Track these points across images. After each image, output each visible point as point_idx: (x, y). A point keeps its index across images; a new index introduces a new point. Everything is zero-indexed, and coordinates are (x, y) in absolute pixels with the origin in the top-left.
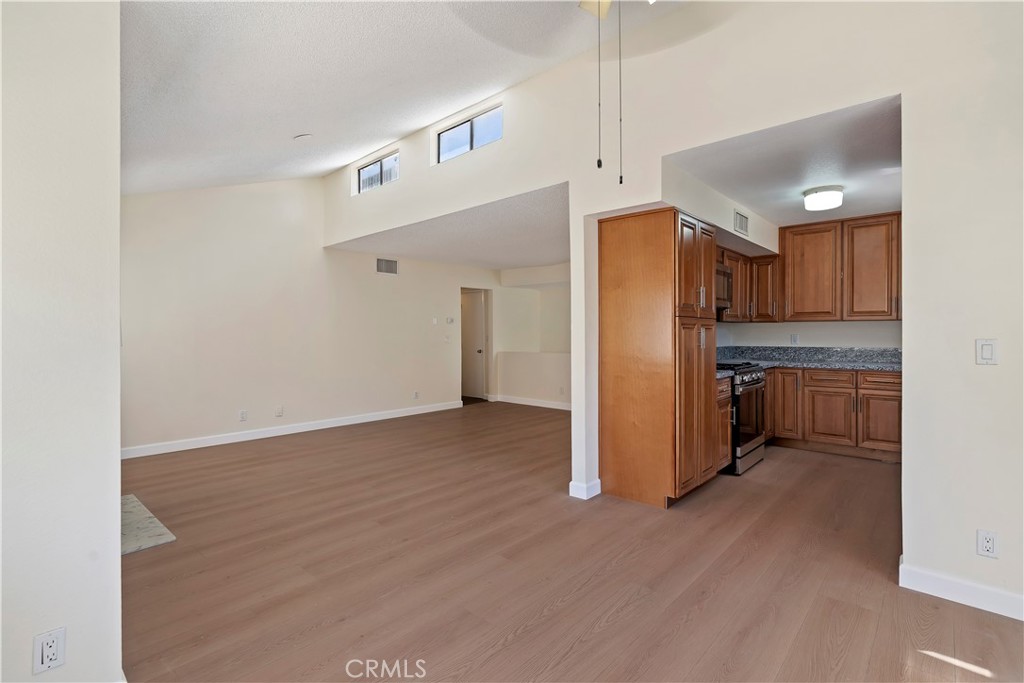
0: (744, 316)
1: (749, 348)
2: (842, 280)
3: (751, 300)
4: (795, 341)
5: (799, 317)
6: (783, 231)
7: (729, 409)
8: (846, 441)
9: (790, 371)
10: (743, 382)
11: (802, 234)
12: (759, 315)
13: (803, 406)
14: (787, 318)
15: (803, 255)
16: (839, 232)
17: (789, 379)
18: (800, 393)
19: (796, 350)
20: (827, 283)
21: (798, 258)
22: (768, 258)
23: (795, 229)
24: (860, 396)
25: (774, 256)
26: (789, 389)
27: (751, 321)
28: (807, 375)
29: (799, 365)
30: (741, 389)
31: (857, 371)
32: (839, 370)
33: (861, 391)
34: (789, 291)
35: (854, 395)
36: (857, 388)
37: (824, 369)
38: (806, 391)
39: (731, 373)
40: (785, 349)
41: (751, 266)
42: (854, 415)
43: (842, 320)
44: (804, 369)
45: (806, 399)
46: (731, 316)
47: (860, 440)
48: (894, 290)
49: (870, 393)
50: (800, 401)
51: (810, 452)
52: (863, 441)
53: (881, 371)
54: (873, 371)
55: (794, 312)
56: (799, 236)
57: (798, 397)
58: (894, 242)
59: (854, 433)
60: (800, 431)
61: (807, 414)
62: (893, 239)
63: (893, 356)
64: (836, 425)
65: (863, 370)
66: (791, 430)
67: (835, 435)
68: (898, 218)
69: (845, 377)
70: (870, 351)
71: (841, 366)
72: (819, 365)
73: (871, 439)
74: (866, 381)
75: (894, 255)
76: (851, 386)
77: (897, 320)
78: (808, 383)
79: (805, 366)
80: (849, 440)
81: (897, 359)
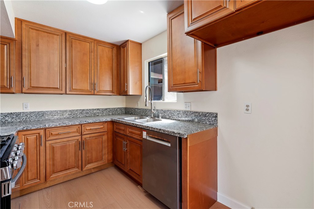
4: (26, 108)
5: (36, 90)
6: (19, 21)
8: (75, 170)
9: (34, 132)
11: (37, 30)
13: (45, 156)
14: (24, 90)
15: (38, 45)
16: (64, 38)
17: (32, 138)
18: (42, 148)
20: (57, 69)
21: (33, 46)
22: (8, 40)
23: (30, 24)
24: (83, 139)
25: (11, 39)
26: (32, 146)
28: (48, 133)
31: (82, 125)
32: (72, 125)
33: (84, 137)
35: (80, 140)
36: (82, 135)
37: (62, 126)
38: (48, 145)
40: (17, 114)
42: (80, 152)
43: (66, 94)
44: (45, 129)
45: (48, 151)
47: (83, 166)
48: (93, 79)
49: (89, 137)
50: (42, 153)
51: (51, 188)
52: (86, 165)
53: (94, 123)
54: (91, 123)
55: (30, 86)
56: (35, 31)
57: (41, 151)
58: (93, 54)
59: (80, 163)
60: (43, 176)
61: (48, 162)
62: (92, 52)
63: (87, 113)
64: (69, 162)
65: (84, 124)
66: (35, 179)
67: (69, 169)
68: (94, 41)
69: (74, 129)
70: (76, 111)
71: (72, 123)
72: (57, 124)
73: (89, 163)
74: (87, 130)
75: (93, 61)
76: (78, 134)
77: (94, 95)
78: (49, 138)
79: (47, 126)
80: (77, 169)
81: (88, 115)
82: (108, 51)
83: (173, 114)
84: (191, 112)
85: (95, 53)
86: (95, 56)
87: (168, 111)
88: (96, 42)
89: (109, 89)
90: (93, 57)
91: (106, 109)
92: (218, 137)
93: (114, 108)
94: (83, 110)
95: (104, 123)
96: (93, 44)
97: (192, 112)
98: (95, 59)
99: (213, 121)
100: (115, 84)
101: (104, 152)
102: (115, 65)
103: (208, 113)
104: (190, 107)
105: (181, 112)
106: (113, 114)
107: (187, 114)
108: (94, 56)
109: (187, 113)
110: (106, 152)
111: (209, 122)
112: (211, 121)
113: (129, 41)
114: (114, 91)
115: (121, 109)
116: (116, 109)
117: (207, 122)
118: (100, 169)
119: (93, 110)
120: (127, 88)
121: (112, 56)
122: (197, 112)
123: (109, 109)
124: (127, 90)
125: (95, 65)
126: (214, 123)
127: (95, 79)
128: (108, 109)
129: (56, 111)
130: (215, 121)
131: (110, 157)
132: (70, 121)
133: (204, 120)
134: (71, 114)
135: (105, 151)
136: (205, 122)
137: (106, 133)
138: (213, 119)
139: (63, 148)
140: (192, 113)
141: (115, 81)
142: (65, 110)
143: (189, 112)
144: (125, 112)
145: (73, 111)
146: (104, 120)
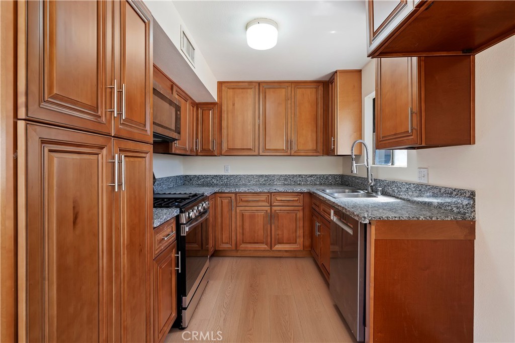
0: (192, 150)
1: (195, 176)
2: (259, 125)
3: (197, 138)
4: (227, 170)
5: (232, 152)
6: (220, 84)
7: (174, 255)
8: (264, 246)
9: (227, 195)
10: (190, 220)
11: (233, 88)
12: (203, 150)
13: (236, 223)
14: (223, 152)
15: (234, 105)
16: (257, 90)
17: (226, 201)
18: (233, 213)
19: (228, 177)
20: (250, 127)
21: (230, 107)
22: (210, 105)
23: (229, 84)
24: (273, 211)
25: (214, 104)
26: (226, 210)
27: (197, 155)
28: (238, 198)
29: (233, 190)
30: (187, 229)
31: (271, 193)
32: (260, 193)
33: (274, 208)
34: (224, 132)
35: (269, 211)
36: (271, 206)
37: (251, 193)
38: (238, 211)
39: (175, 212)
40: (221, 177)
41: (197, 109)
42: (269, 226)
43: (259, 155)
44: (236, 193)
45: (238, 217)
46: (180, 149)
47: (273, 245)
48: (289, 135)
49: (279, 209)
50: (233, 219)
51: (240, 258)
52: (275, 245)
53: (286, 193)
54: (281, 192)
55: (228, 149)
56: (231, 90)
57: (232, 215)
58: (289, 102)
59: (269, 240)
60: (234, 242)
61: (238, 229)
62: (288, 99)
63: (285, 180)
64: (258, 236)
65: (275, 192)
66: (227, 243)
67: (258, 243)
68: (291, 85)
69: (263, 198)
70: (273, 177)
71: (261, 190)
72: (247, 189)
73: (279, 243)
74: (277, 201)
75: (289, 110)
76: (267, 204)
77: (291, 156)
78: (239, 204)
79: (237, 191)
80: (266, 246)
81: (287, 182)
82: (311, 93)
83: (401, 188)
84: (426, 186)
85: (293, 100)
86: (293, 104)
87: (393, 182)
88: (293, 85)
89: (311, 148)
90: (289, 106)
91: (311, 176)
92: (476, 241)
93: (324, 175)
94: (281, 176)
95: (300, 194)
96: (289, 88)
97: (428, 187)
98: (293, 108)
99: (465, 207)
100: (320, 140)
101: (298, 234)
102: (320, 111)
103: (455, 189)
104: (426, 177)
105: (412, 186)
106: (321, 184)
107: (420, 190)
108: (291, 104)
109: (420, 188)
110: (302, 235)
111: (457, 209)
112: (461, 206)
113: (338, 73)
114: (319, 150)
115: (334, 176)
116: (327, 177)
117: (454, 209)
118: (294, 255)
119: (294, 176)
120: (334, 145)
121: (317, 98)
122: (436, 188)
123: (316, 175)
124: (334, 148)
125: (293, 116)
126: (466, 211)
127: (293, 135)
128: (313, 175)
129: (252, 175)
130: (468, 206)
131: (307, 243)
132: (259, 188)
133: (449, 203)
134: (267, 180)
135: (300, 232)
136: (450, 208)
137: (302, 208)
138: (464, 204)
139: (252, 217)
140: (429, 189)
141: (320, 135)
142: (261, 174)
143: (424, 187)
144: (342, 182)
145: (270, 175)
146: (299, 190)
